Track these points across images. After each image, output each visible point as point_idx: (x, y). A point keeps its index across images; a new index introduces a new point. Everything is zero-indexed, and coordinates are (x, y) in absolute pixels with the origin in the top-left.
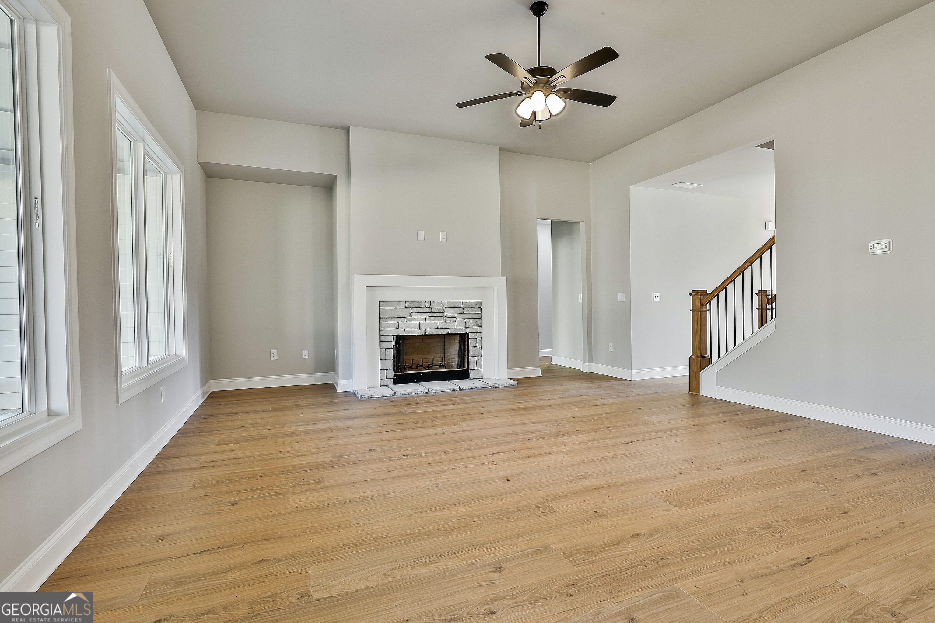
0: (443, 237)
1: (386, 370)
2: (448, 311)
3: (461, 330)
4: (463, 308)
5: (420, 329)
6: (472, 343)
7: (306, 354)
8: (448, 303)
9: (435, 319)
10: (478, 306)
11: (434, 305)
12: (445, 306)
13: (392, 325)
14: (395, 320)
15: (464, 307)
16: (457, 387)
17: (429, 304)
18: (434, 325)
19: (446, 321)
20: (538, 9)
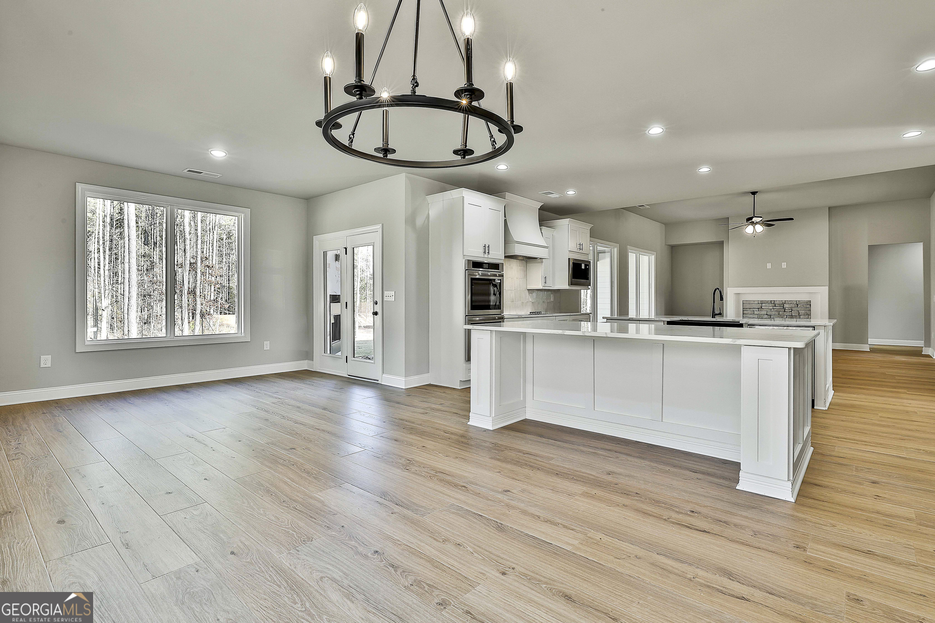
0: (784, 265)
2: (786, 306)
5: (767, 315)
9: (777, 310)
10: (808, 303)
11: (777, 303)
12: (784, 303)
13: (750, 312)
14: (752, 310)
15: (798, 304)
17: (773, 302)
18: (776, 313)
19: (785, 311)
20: (754, 193)
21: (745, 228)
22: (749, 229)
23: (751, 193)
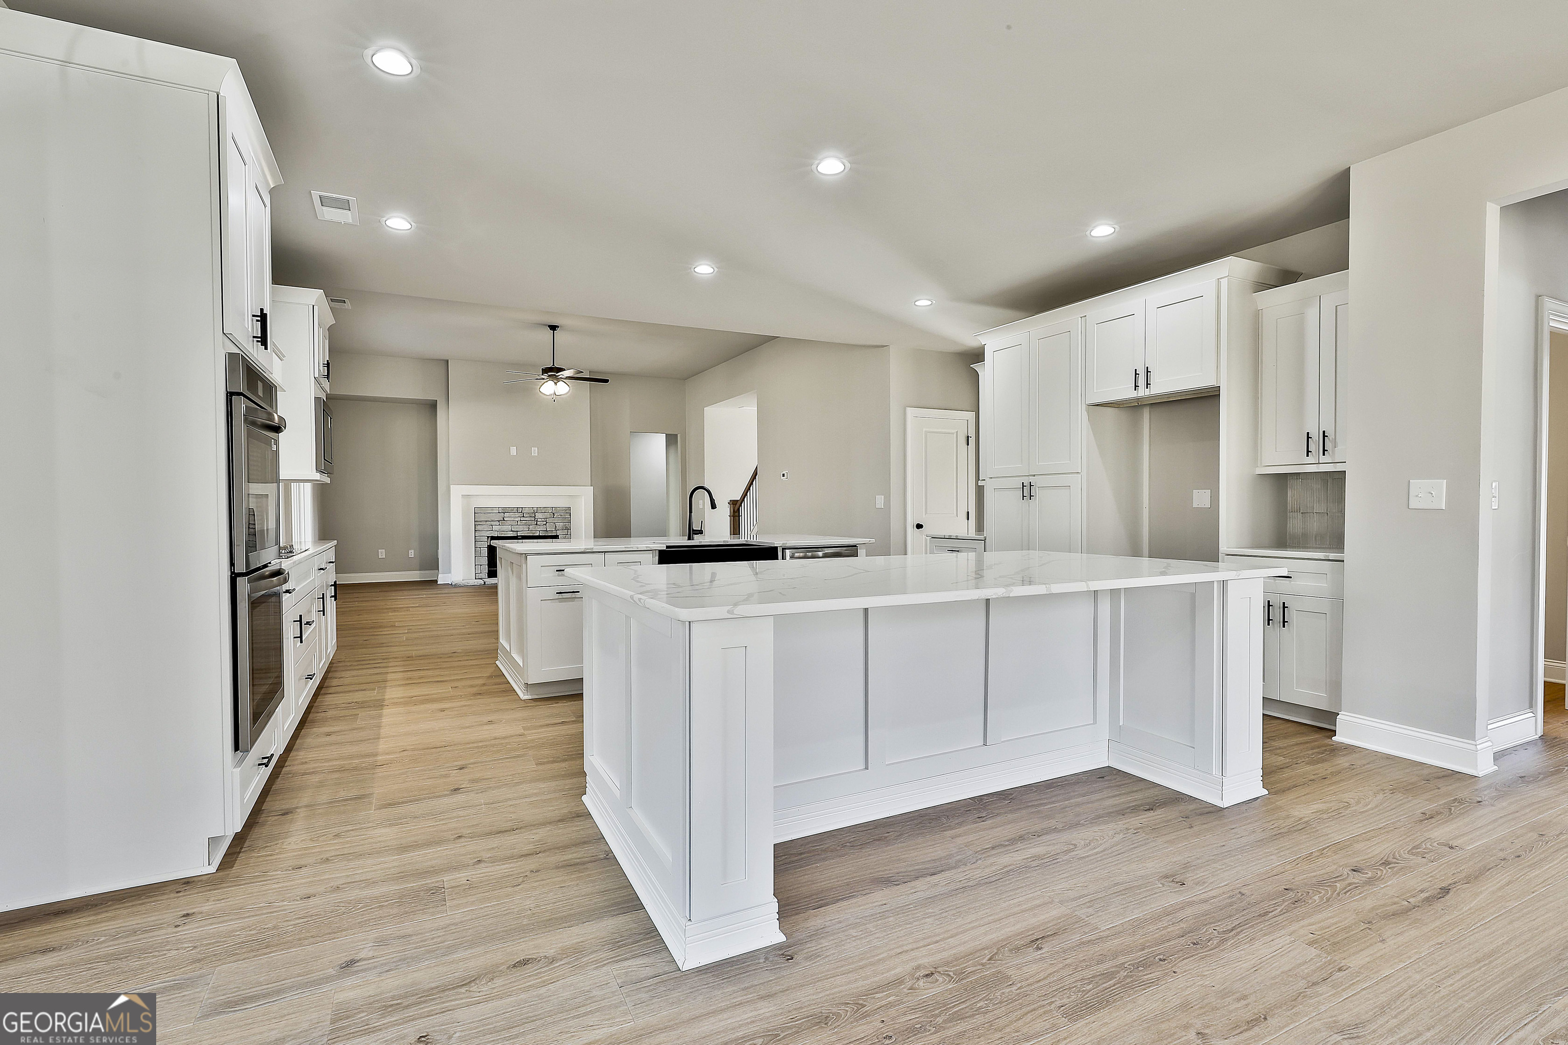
0: (534, 452)
1: (482, 565)
2: (538, 515)
3: (552, 532)
4: (553, 512)
7: (412, 554)
8: (539, 509)
9: (526, 522)
10: (568, 511)
11: (525, 511)
12: (536, 511)
13: (485, 527)
14: (489, 523)
17: (520, 510)
19: (537, 524)
20: (553, 328)
21: (541, 384)
22: (549, 388)
23: (549, 326)
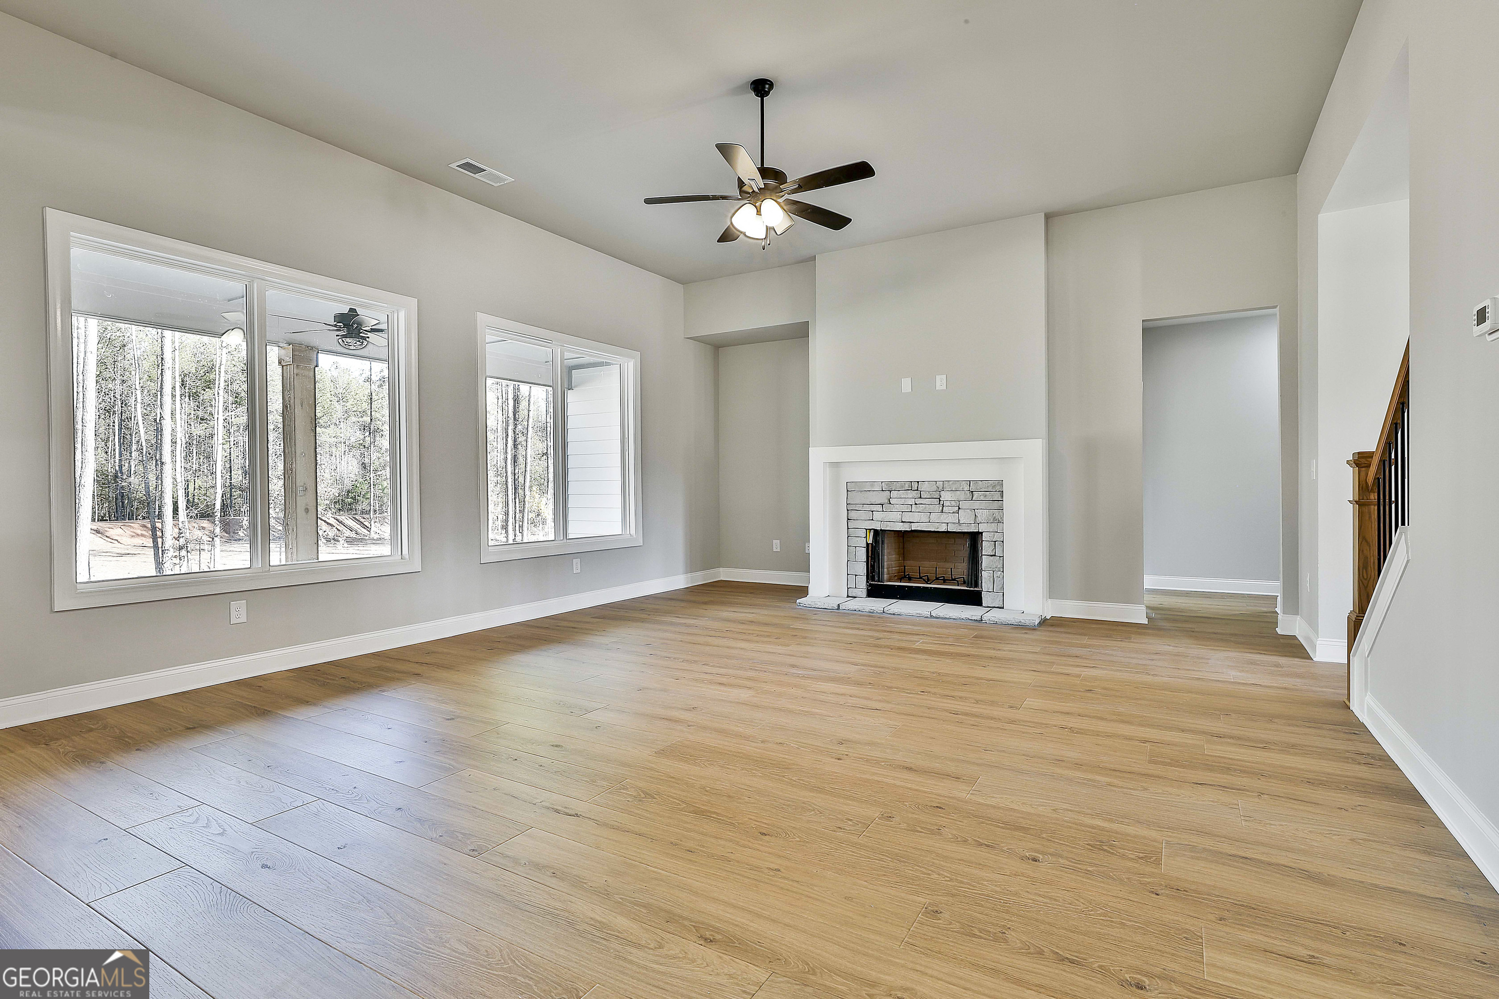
0: (941, 382)
1: (856, 575)
2: (946, 496)
3: (968, 526)
4: (972, 492)
5: (902, 522)
6: (986, 548)
8: (946, 484)
9: (925, 508)
10: (998, 488)
11: (923, 487)
12: (941, 488)
13: (863, 515)
14: (867, 508)
15: (972, 490)
16: (927, 613)
17: (915, 486)
18: (924, 517)
19: (942, 512)
20: (760, 88)
23: (753, 86)
